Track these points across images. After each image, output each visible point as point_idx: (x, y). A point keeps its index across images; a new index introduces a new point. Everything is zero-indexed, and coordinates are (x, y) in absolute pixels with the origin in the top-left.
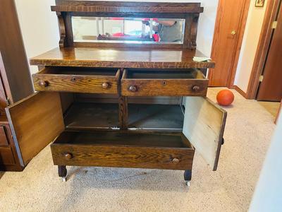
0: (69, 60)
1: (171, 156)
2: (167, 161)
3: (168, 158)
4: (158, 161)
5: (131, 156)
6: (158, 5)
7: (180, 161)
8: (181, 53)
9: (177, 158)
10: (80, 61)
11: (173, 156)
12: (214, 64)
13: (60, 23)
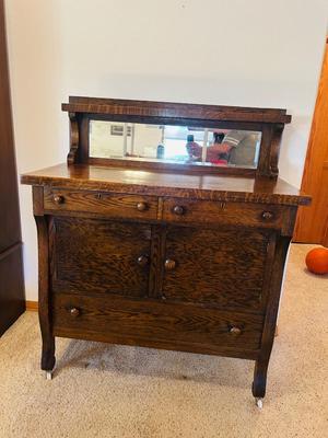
0: (81, 180)
1: (228, 323)
2: (222, 332)
3: (224, 325)
4: (207, 331)
5: (168, 319)
6: (221, 109)
7: (242, 333)
8: (253, 181)
9: (237, 327)
10: (97, 183)
11: (232, 322)
12: (310, 199)
13: (72, 128)
